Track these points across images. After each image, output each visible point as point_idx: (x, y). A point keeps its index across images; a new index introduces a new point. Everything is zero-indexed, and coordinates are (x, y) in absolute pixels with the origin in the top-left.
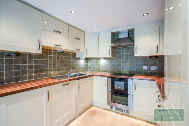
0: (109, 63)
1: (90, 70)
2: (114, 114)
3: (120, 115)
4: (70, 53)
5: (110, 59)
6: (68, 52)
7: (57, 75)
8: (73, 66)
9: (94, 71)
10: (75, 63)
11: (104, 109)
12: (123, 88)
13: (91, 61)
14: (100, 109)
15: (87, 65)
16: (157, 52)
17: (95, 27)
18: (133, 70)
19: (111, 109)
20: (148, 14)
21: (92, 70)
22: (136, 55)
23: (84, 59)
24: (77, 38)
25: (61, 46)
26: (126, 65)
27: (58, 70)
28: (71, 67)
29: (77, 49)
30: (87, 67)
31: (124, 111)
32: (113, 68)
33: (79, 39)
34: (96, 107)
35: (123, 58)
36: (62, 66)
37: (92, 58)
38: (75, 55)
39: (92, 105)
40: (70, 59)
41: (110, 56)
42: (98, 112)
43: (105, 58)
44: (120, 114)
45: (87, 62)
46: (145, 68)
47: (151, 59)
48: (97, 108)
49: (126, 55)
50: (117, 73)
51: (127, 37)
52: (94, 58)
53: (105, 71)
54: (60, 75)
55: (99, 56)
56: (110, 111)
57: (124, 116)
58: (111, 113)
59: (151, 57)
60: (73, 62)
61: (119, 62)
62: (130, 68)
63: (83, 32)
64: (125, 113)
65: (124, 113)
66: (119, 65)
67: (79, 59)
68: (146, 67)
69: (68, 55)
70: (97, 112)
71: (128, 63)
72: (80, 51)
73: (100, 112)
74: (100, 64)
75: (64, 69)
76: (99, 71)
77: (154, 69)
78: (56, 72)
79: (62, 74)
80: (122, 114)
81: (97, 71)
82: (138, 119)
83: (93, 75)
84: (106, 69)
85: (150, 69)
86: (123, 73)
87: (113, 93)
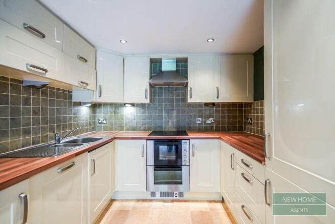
0: (142, 113)
1: (100, 129)
2: (160, 204)
3: (170, 204)
4: (58, 89)
5: (143, 106)
6: (54, 88)
7: (23, 147)
8: (65, 122)
9: (111, 129)
10: (69, 114)
11: (138, 201)
12: (175, 156)
13: (102, 109)
14: (132, 204)
15: (94, 117)
16: (218, 97)
17: (123, 42)
18: (182, 125)
19: (153, 198)
20: (213, 40)
21: (105, 129)
22: (190, 101)
23: (89, 105)
24: (81, 58)
25: (46, 71)
26: (171, 117)
27: (27, 132)
28: (62, 124)
29: (82, 82)
30: (94, 122)
31: (175, 195)
32: (149, 122)
33: (86, 61)
34: (122, 200)
35: (166, 105)
36: (37, 122)
37: (105, 104)
38: (71, 97)
39: (112, 201)
40: (59, 104)
41: (148, 101)
42: (130, 209)
43: (133, 105)
44: (168, 202)
45: (94, 112)
46: (199, 121)
47: (206, 108)
48: (125, 204)
49: (172, 101)
50: (156, 130)
51: (175, 69)
52: (111, 104)
53: (134, 129)
54: (33, 144)
55: (125, 99)
56: (151, 201)
57: (176, 204)
58: (154, 204)
59: (206, 104)
60: (64, 113)
61: (161, 111)
62: (178, 121)
63: (93, 46)
64: (178, 198)
65: (175, 198)
66: (161, 117)
67: (80, 104)
68: (200, 119)
69: (52, 94)
70: (129, 211)
71: (175, 114)
72: (88, 87)
73: (134, 208)
74: (123, 115)
75: (44, 129)
76: (122, 129)
77: (210, 122)
78: (21, 139)
79: (38, 143)
80: (173, 201)
81: (116, 129)
82: (197, 201)
83: (115, 138)
84: (135, 126)
85: (205, 122)
86: (166, 130)
87: (156, 167)
